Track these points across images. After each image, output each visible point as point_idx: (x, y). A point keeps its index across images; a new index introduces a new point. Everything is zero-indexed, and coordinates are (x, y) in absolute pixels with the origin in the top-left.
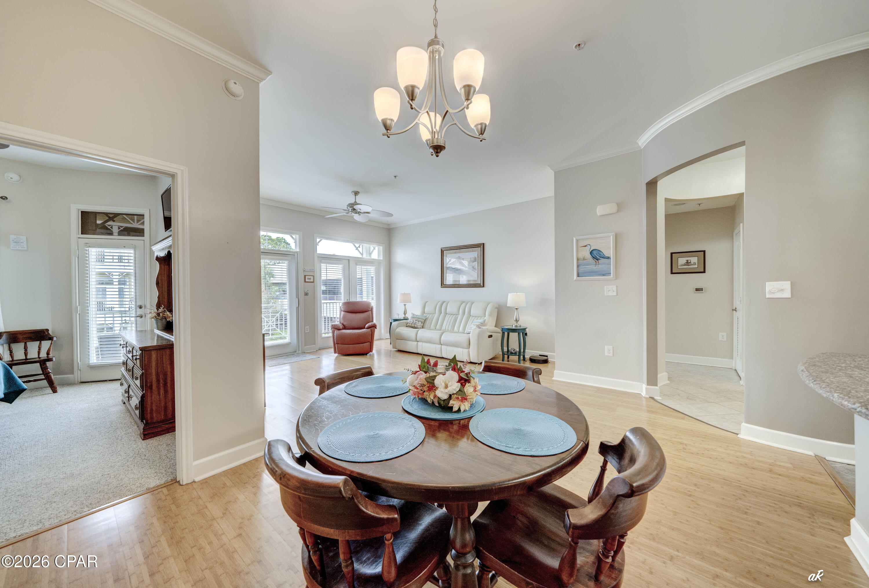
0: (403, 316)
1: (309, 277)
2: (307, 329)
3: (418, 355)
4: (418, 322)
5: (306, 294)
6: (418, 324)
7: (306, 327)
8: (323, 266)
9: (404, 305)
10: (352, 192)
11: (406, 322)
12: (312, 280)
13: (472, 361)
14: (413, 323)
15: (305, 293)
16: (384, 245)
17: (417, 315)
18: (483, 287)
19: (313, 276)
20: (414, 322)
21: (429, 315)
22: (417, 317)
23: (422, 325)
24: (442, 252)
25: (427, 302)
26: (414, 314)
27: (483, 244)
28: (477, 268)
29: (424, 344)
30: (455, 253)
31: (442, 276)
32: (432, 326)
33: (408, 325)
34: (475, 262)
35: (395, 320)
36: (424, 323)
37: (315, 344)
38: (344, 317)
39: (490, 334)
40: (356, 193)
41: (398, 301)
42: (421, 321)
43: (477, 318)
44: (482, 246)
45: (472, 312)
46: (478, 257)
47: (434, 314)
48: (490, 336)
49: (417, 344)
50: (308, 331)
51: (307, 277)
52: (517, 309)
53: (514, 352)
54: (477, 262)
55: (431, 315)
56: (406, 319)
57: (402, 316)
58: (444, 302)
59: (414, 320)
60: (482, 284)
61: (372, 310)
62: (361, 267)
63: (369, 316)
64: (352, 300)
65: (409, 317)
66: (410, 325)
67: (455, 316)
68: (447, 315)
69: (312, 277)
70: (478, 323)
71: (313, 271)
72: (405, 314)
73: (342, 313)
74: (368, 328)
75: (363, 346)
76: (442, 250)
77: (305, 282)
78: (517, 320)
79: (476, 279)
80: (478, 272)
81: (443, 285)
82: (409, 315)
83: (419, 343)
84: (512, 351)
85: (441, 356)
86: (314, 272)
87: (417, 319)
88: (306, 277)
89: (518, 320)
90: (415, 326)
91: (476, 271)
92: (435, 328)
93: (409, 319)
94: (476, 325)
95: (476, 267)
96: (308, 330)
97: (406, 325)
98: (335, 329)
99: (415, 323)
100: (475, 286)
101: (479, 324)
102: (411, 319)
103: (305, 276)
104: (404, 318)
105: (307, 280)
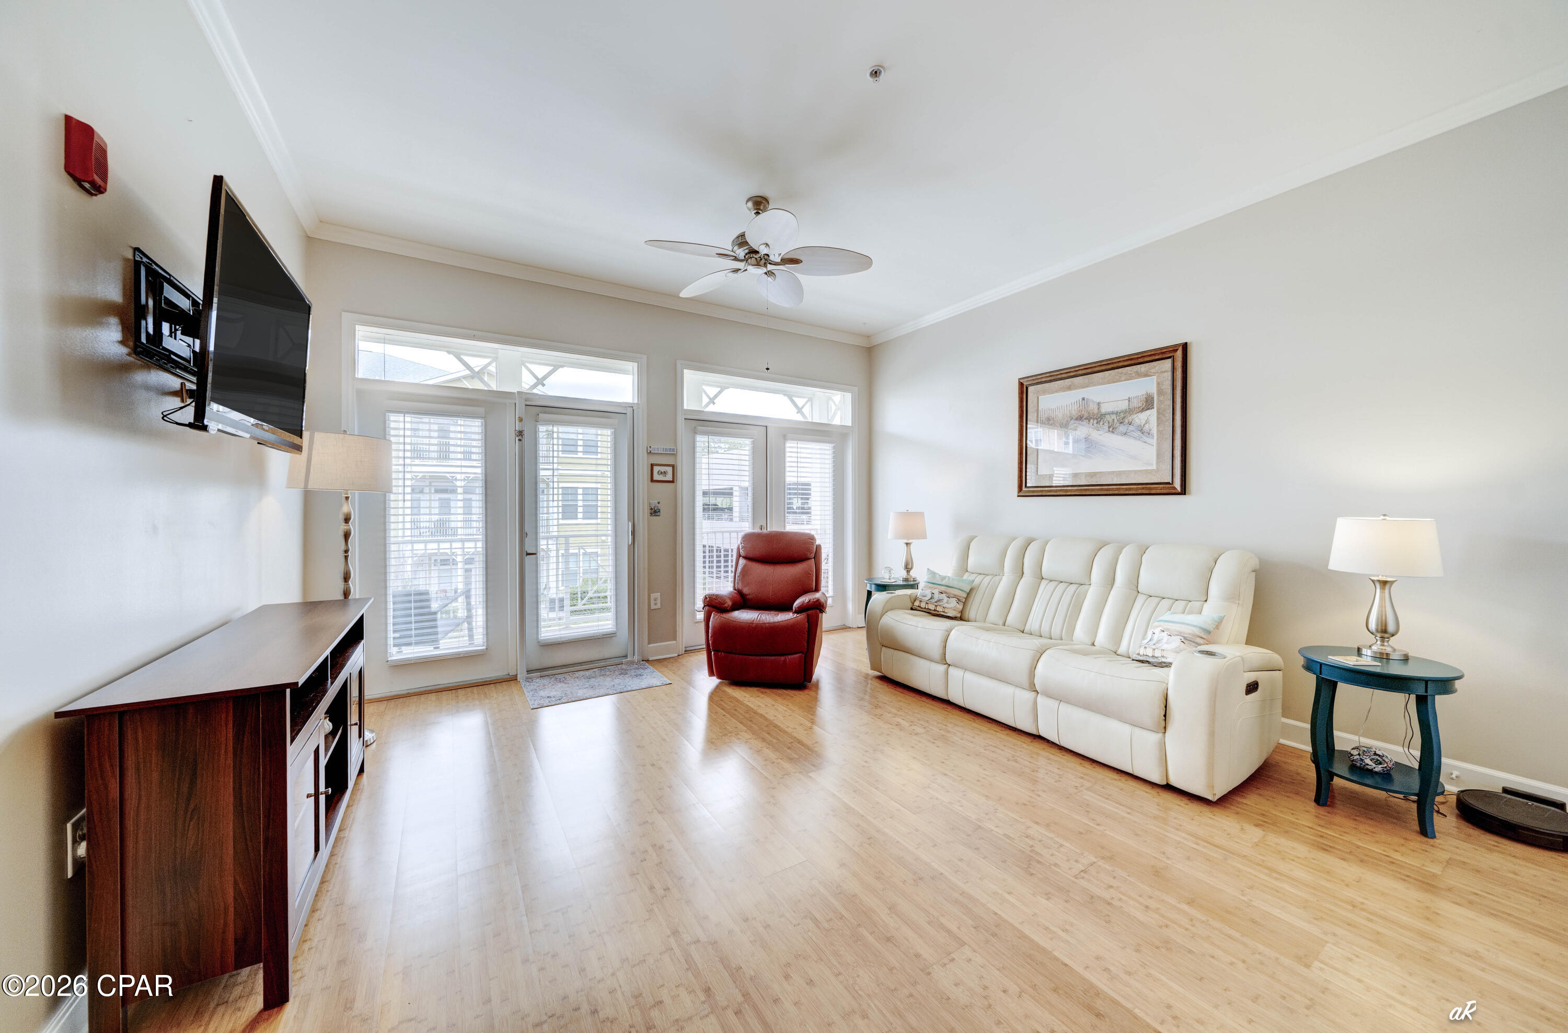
0: (903, 574)
1: (663, 469)
2: (655, 600)
3: (949, 708)
4: (946, 599)
5: (655, 512)
6: (946, 605)
7: (653, 596)
8: (701, 440)
9: (907, 544)
10: (748, 201)
11: (910, 596)
12: (669, 477)
13: (1174, 782)
14: (933, 601)
15: (651, 509)
16: (856, 389)
17: (943, 578)
18: (1184, 492)
19: (673, 466)
20: (937, 596)
21: (981, 577)
22: (943, 583)
23: (960, 607)
24: (1023, 390)
25: (971, 539)
26: (933, 574)
27: (1185, 346)
28: (1154, 431)
29: (969, 676)
30: (1069, 388)
31: (1020, 463)
32: (994, 614)
33: (917, 603)
34: (1148, 412)
35: (882, 588)
36: (964, 603)
37: (675, 638)
38: (745, 572)
39: (1251, 677)
40: (760, 204)
41: (890, 535)
42: (955, 596)
43: (1166, 603)
44: (1179, 354)
45: (1146, 580)
46: (1160, 392)
47: (997, 578)
48: (1252, 688)
49: (947, 673)
50: (659, 606)
51: (656, 469)
52: (1384, 583)
53: (1378, 769)
54: (1154, 412)
55: (989, 578)
56: (910, 584)
57: (898, 575)
58: (1029, 542)
59: (936, 592)
60: (1177, 485)
61: (816, 556)
62: (796, 445)
63: (807, 574)
64: (773, 527)
65: (919, 579)
66: (923, 605)
67: (1073, 587)
68: (1044, 583)
69: (669, 469)
70: (1187, 630)
71: (673, 453)
72: (908, 568)
73: (742, 562)
74: (800, 610)
75: (785, 661)
76: (1021, 385)
77: (652, 480)
78: (1385, 631)
79: (1154, 467)
80: (1158, 445)
81: (1024, 489)
82: (919, 574)
83: (952, 670)
84: (1368, 761)
85: (1034, 732)
86: (675, 455)
87: (943, 589)
88: (654, 467)
89: (1391, 628)
90: (939, 609)
91: (1154, 441)
92: (1001, 623)
93: (920, 586)
94: (1179, 634)
95: (1153, 425)
96: (659, 602)
97: (910, 605)
98: (711, 609)
99: (939, 601)
100: (1150, 489)
101: (1197, 632)
102: (926, 587)
103: (652, 465)
104: (906, 580)
105: (656, 477)
